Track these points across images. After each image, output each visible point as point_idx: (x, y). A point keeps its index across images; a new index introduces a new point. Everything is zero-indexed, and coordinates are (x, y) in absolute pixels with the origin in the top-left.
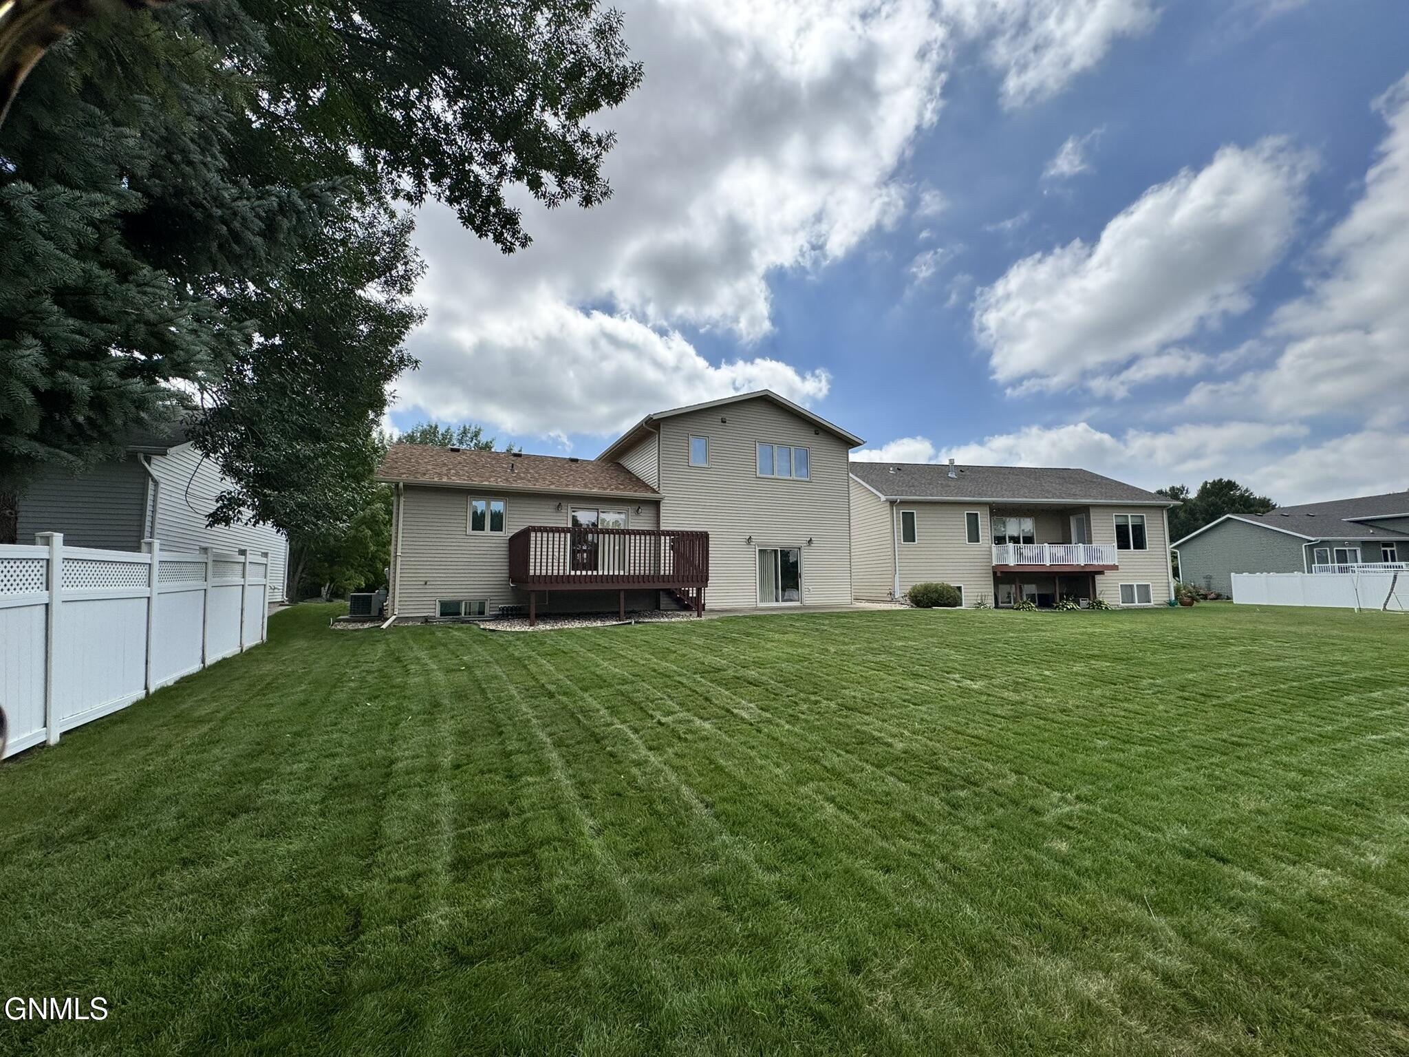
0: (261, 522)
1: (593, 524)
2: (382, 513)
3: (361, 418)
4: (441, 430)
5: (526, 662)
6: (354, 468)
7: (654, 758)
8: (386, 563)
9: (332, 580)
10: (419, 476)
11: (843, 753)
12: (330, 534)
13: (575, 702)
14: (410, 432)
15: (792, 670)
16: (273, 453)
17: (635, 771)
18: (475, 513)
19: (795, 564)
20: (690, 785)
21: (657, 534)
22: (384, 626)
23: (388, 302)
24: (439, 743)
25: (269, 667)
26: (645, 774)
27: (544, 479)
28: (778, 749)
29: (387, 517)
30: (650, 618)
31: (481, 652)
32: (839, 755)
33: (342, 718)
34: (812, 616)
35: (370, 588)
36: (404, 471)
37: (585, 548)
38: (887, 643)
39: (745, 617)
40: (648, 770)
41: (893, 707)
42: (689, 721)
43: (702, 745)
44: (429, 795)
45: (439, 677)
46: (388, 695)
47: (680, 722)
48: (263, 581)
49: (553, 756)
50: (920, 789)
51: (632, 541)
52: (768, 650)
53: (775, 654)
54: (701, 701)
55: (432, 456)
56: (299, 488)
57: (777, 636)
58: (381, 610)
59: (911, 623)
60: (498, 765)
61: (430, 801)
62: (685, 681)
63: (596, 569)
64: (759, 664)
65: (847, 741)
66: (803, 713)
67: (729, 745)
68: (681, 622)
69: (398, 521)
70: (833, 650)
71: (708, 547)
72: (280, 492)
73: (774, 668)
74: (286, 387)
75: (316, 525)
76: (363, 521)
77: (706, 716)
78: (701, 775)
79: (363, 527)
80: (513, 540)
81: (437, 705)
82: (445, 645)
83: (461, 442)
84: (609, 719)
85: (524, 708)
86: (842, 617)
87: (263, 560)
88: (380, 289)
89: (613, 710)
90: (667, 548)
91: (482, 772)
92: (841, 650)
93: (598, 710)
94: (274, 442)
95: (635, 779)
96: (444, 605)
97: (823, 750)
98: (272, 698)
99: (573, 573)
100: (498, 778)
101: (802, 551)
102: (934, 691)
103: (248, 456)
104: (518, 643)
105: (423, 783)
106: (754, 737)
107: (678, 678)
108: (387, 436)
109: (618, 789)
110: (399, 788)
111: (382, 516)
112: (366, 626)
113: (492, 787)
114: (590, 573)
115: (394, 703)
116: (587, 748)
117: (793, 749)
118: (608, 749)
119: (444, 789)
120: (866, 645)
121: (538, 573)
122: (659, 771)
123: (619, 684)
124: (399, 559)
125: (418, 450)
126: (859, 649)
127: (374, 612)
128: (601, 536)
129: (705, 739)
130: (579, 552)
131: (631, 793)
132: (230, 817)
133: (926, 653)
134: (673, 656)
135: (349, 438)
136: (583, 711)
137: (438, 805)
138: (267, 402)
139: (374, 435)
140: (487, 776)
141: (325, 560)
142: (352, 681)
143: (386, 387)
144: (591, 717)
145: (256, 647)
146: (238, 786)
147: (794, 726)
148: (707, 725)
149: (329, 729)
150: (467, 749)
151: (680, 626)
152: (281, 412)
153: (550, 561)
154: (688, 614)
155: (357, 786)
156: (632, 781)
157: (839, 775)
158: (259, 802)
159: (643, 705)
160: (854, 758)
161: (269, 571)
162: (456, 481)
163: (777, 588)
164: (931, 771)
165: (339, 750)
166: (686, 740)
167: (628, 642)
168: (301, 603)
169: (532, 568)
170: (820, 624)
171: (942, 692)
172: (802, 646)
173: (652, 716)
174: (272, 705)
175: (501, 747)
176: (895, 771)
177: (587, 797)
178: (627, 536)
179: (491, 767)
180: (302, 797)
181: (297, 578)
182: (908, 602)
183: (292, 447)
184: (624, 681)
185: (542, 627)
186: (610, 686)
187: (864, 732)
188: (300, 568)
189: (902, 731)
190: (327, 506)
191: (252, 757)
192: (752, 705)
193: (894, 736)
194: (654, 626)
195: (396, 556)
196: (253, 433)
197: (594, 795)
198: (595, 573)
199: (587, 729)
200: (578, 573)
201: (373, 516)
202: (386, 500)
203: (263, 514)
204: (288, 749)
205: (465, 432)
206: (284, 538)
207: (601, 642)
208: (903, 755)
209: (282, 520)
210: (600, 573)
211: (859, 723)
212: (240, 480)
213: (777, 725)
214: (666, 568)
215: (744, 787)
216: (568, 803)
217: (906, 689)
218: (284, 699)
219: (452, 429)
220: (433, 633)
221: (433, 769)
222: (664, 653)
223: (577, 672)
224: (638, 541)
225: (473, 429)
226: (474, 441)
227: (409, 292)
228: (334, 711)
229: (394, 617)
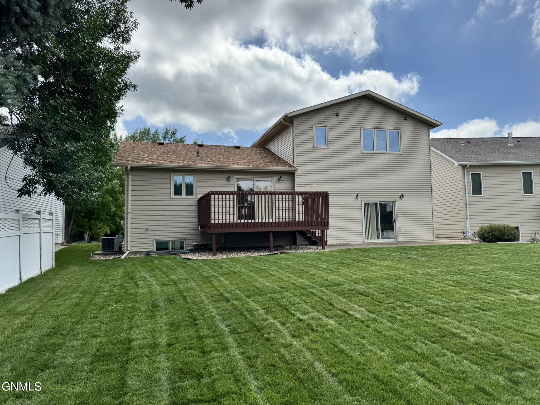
0: (48, 194)
1: (251, 190)
2: (118, 186)
3: (103, 125)
4: (152, 131)
5: (211, 279)
6: (100, 158)
7: (295, 342)
8: (122, 218)
9: (90, 229)
10: (140, 161)
11: (430, 343)
12: (88, 200)
13: (243, 305)
14: (132, 133)
15: (391, 286)
16: (53, 150)
17: (283, 351)
18: (175, 185)
19: (391, 214)
20: (321, 361)
21: (293, 194)
22: (123, 257)
23: (115, 49)
24: (159, 331)
25: (57, 282)
26: (290, 353)
27: (219, 161)
28: (382, 339)
29: (121, 189)
30: (290, 250)
31: (182, 273)
32: (426, 345)
33: (100, 314)
34: (405, 249)
35: (113, 234)
36: (129, 158)
37: (246, 205)
38: (461, 267)
39: (355, 249)
40: (292, 350)
41: (466, 312)
42: (319, 319)
43: (328, 335)
44: (153, 362)
45: (157, 288)
46: (126, 300)
47: (313, 319)
48: (51, 230)
49: (230, 340)
50: (488, 370)
51: (277, 200)
52: (372, 271)
53: (378, 274)
54: (326, 305)
55: (147, 148)
56: (68, 171)
57: (379, 262)
58: (120, 247)
59: (479, 253)
60: (195, 344)
61: (155, 366)
62: (315, 292)
63: (254, 218)
64: (367, 281)
65: (432, 335)
66: (400, 315)
67: (347, 335)
68: (311, 253)
69: (128, 191)
70: (420, 272)
71: (328, 202)
72: (58, 174)
73: (377, 284)
74: (58, 108)
75: (80, 194)
76: (107, 191)
77: (330, 315)
78: (328, 355)
79: (107, 195)
80: (201, 201)
81: (156, 306)
82: (160, 269)
83: (164, 139)
84: (265, 316)
85: (211, 308)
86: (426, 249)
87: (50, 217)
88: (110, 41)
89: (268, 310)
90: (301, 203)
91: (186, 349)
92: (427, 272)
93: (258, 310)
94: (53, 143)
95: (283, 356)
96: (158, 243)
97: (415, 341)
98: (60, 301)
99: (239, 221)
100: (195, 353)
101: (396, 203)
102: (498, 301)
103: (39, 153)
104: (205, 267)
105: (150, 355)
106: (364, 330)
107: (310, 290)
108: (119, 137)
109: (272, 362)
110: (136, 357)
111: (118, 188)
112: (112, 257)
113: (192, 358)
114: (250, 221)
115: (130, 305)
116: (252, 335)
117: (393, 340)
118: (266, 336)
119: (163, 359)
120: (445, 269)
121: (217, 221)
122: (299, 352)
123: (271, 293)
124: (130, 215)
125: (138, 144)
126: (441, 272)
127: (116, 249)
128: (256, 196)
129: (331, 331)
130: (242, 207)
131: (281, 365)
132: (39, 371)
133: (491, 274)
134: (306, 275)
135: (96, 138)
136: (248, 310)
137: (159, 368)
138: (48, 118)
139: (111, 136)
140: (188, 351)
141: (86, 217)
142: (105, 291)
143: (117, 104)
144: (253, 315)
145: (49, 271)
146: (43, 353)
147: (393, 323)
148: (331, 322)
149: (93, 320)
150: (175, 334)
151: (311, 255)
152: (56, 124)
153: (224, 214)
154: (315, 247)
155: (111, 355)
156: (282, 357)
157: (427, 358)
158: (56, 363)
159: (287, 307)
160: (438, 347)
161: (54, 224)
162: (163, 163)
163: (378, 229)
164: (497, 357)
165: (99, 333)
166: (317, 331)
167: (276, 266)
168: (73, 244)
169: (213, 219)
170: (410, 254)
171: (505, 302)
172: (398, 269)
173: (293, 315)
174: (60, 306)
175: (196, 333)
176: (469, 357)
177: (253, 367)
178: (274, 196)
179: (191, 346)
180: (79, 361)
181: (70, 229)
182: (477, 238)
183: (63, 145)
184: (274, 292)
185: (221, 257)
186: (266, 294)
187: (445, 330)
188: (72, 222)
189: (474, 329)
190: (86, 182)
191: (51, 336)
192: (363, 309)
193: (468, 332)
194: (293, 255)
195: (128, 213)
196: (41, 137)
197: (257, 366)
198: (253, 221)
199: (251, 323)
200: (242, 221)
201: (113, 188)
202: (120, 178)
203: (49, 188)
204: (70, 332)
205: (166, 132)
206: (62, 203)
207: (258, 266)
208: (476, 346)
209: (60, 191)
210: (257, 221)
211: (441, 323)
212: (35, 168)
213: (382, 323)
214: (300, 216)
215: (358, 364)
216: (240, 370)
217: (476, 300)
218: (66, 302)
219: (159, 131)
220: (152, 262)
221: (155, 346)
222: (301, 273)
223: (244, 286)
224: (280, 200)
225: (172, 130)
226: (173, 138)
227: (128, 41)
228: (96, 309)
229: (128, 252)
